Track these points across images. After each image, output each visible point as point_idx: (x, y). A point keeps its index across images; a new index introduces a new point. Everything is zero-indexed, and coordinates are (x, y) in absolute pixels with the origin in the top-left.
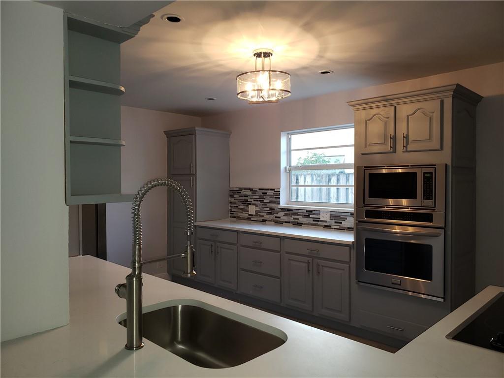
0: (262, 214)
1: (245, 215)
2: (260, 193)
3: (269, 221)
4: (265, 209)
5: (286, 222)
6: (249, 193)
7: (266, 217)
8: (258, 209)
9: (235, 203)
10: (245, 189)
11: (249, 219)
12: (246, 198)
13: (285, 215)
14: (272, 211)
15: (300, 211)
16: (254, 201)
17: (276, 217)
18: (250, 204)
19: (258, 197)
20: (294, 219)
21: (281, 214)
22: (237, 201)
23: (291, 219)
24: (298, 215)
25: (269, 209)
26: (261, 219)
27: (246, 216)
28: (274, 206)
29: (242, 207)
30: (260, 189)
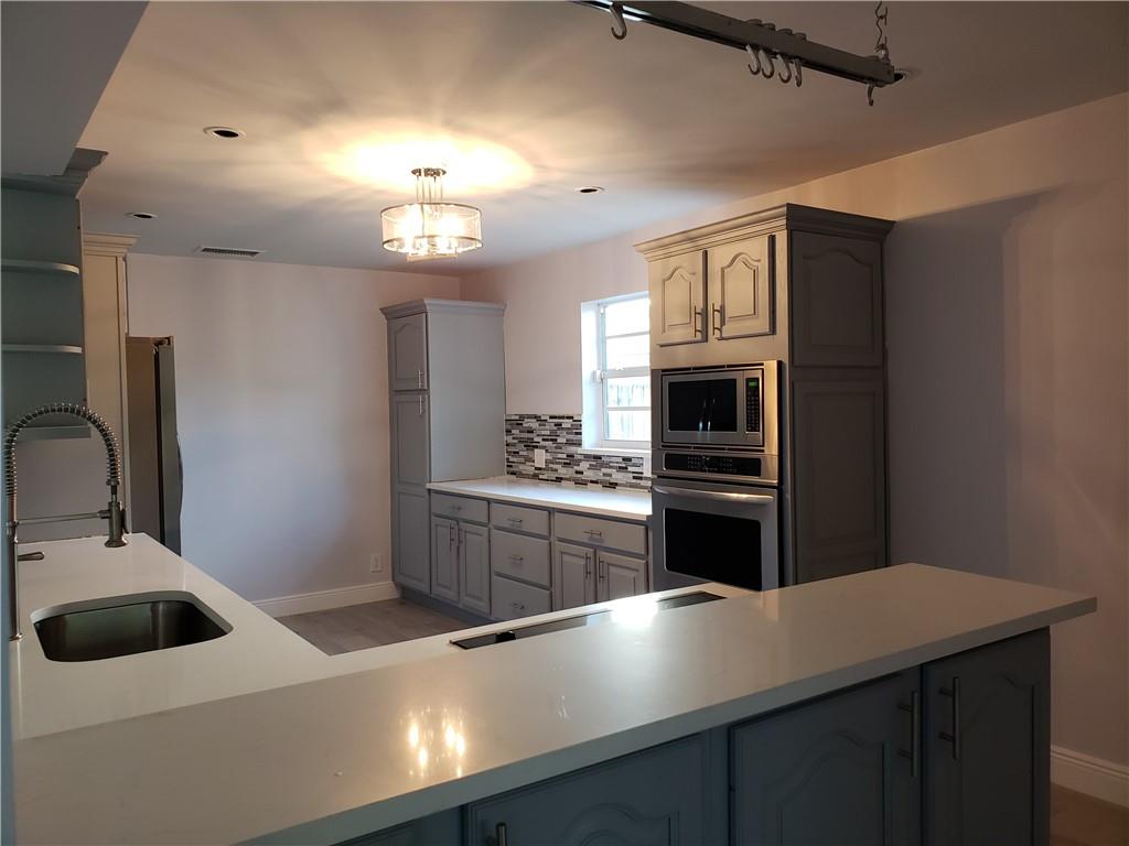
0: (555, 466)
1: (528, 469)
2: (550, 426)
3: (566, 479)
4: (560, 456)
5: (592, 482)
6: (534, 424)
7: (562, 471)
8: (549, 457)
9: (514, 445)
10: (529, 417)
11: (535, 476)
12: (530, 435)
13: (591, 467)
14: (571, 460)
15: (613, 459)
16: (543, 440)
17: (577, 472)
18: (537, 447)
19: (548, 433)
20: (604, 474)
21: (584, 466)
22: (516, 441)
23: (599, 475)
24: (611, 467)
25: (565, 456)
26: (553, 476)
27: (532, 471)
28: (572, 449)
29: (525, 453)
30: (551, 417)
